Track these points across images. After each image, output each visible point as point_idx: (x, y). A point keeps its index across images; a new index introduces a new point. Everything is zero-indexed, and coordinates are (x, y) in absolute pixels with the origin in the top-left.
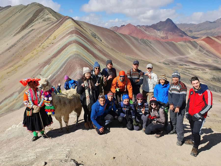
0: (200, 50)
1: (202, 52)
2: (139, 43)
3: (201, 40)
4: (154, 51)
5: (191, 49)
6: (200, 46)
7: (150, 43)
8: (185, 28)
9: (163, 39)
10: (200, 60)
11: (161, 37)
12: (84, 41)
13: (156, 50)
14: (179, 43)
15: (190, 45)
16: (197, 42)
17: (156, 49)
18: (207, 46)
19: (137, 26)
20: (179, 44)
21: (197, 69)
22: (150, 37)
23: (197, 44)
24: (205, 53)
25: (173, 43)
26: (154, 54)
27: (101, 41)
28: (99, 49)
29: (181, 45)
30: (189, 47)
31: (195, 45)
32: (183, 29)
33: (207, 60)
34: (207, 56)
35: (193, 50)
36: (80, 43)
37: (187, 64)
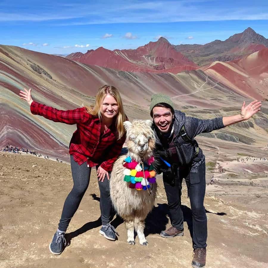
0: (209, 84)
1: (212, 85)
2: (118, 78)
3: (210, 68)
4: (142, 89)
5: (197, 82)
6: (209, 77)
7: (135, 77)
8: (188, 51)
9: (157, 69)
10: (211, 98)
11: (154, 67)
12: (14, 80)
13: (146, 89)
14: (178, 75)
15: (195, 77)
16: (205, 72)
17: (146, 86)
18: (219, 76)
19: (114, 51)
20: (180, 75)
21: (208, 111)
22: (137, 68)
23: (205, 74)
24: (216, 87)
25: (170, 76)
26: (143, 94)
27: (51, 78)
28: (45, 93)
29: (183, 78)
30: (194, 79)
31: (202, 76)
32: (185, 53)
33: (219, 97)
34: (220, 91)
35: (200, 84)
36: (6, 83)
37: (194, 106)
